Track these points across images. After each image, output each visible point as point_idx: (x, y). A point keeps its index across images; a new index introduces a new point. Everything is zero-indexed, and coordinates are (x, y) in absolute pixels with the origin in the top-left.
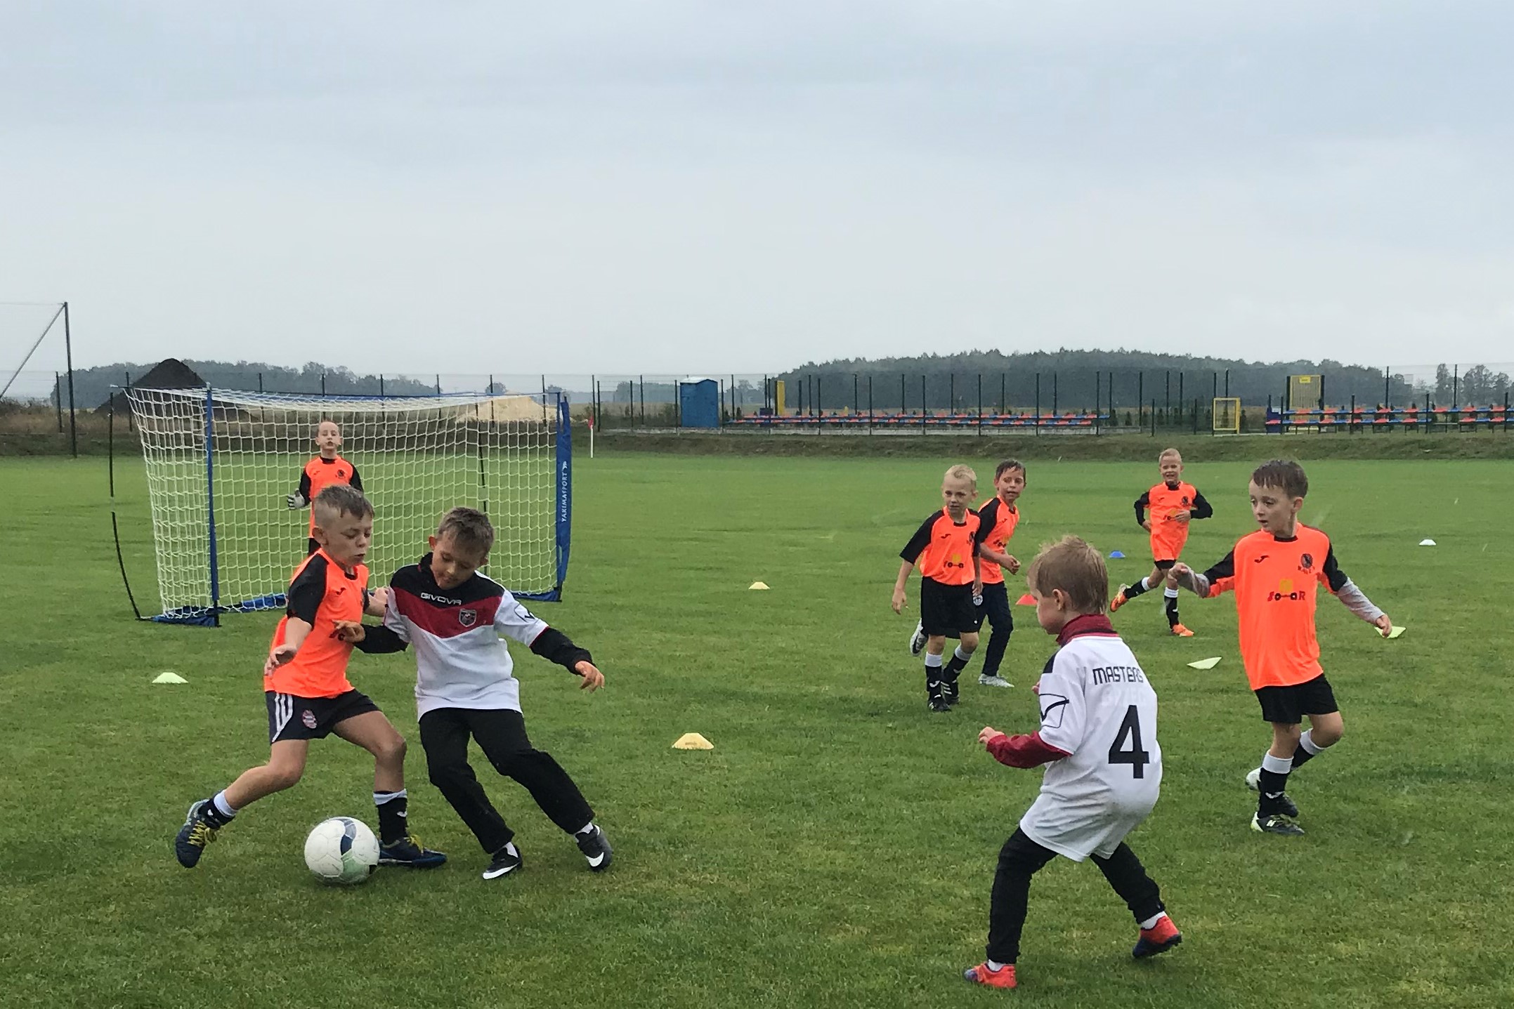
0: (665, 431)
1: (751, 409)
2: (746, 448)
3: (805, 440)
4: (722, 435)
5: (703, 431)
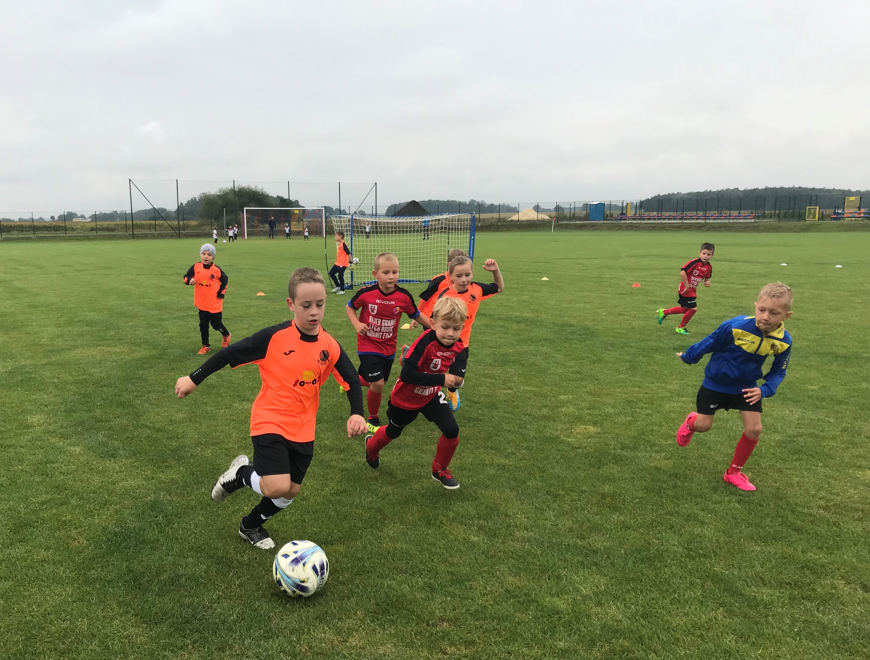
0: (582, 222)
1: (616, 213)
2: (611, 228)
3: (634, 225)
4: (603, 223)
5: (596, 222)
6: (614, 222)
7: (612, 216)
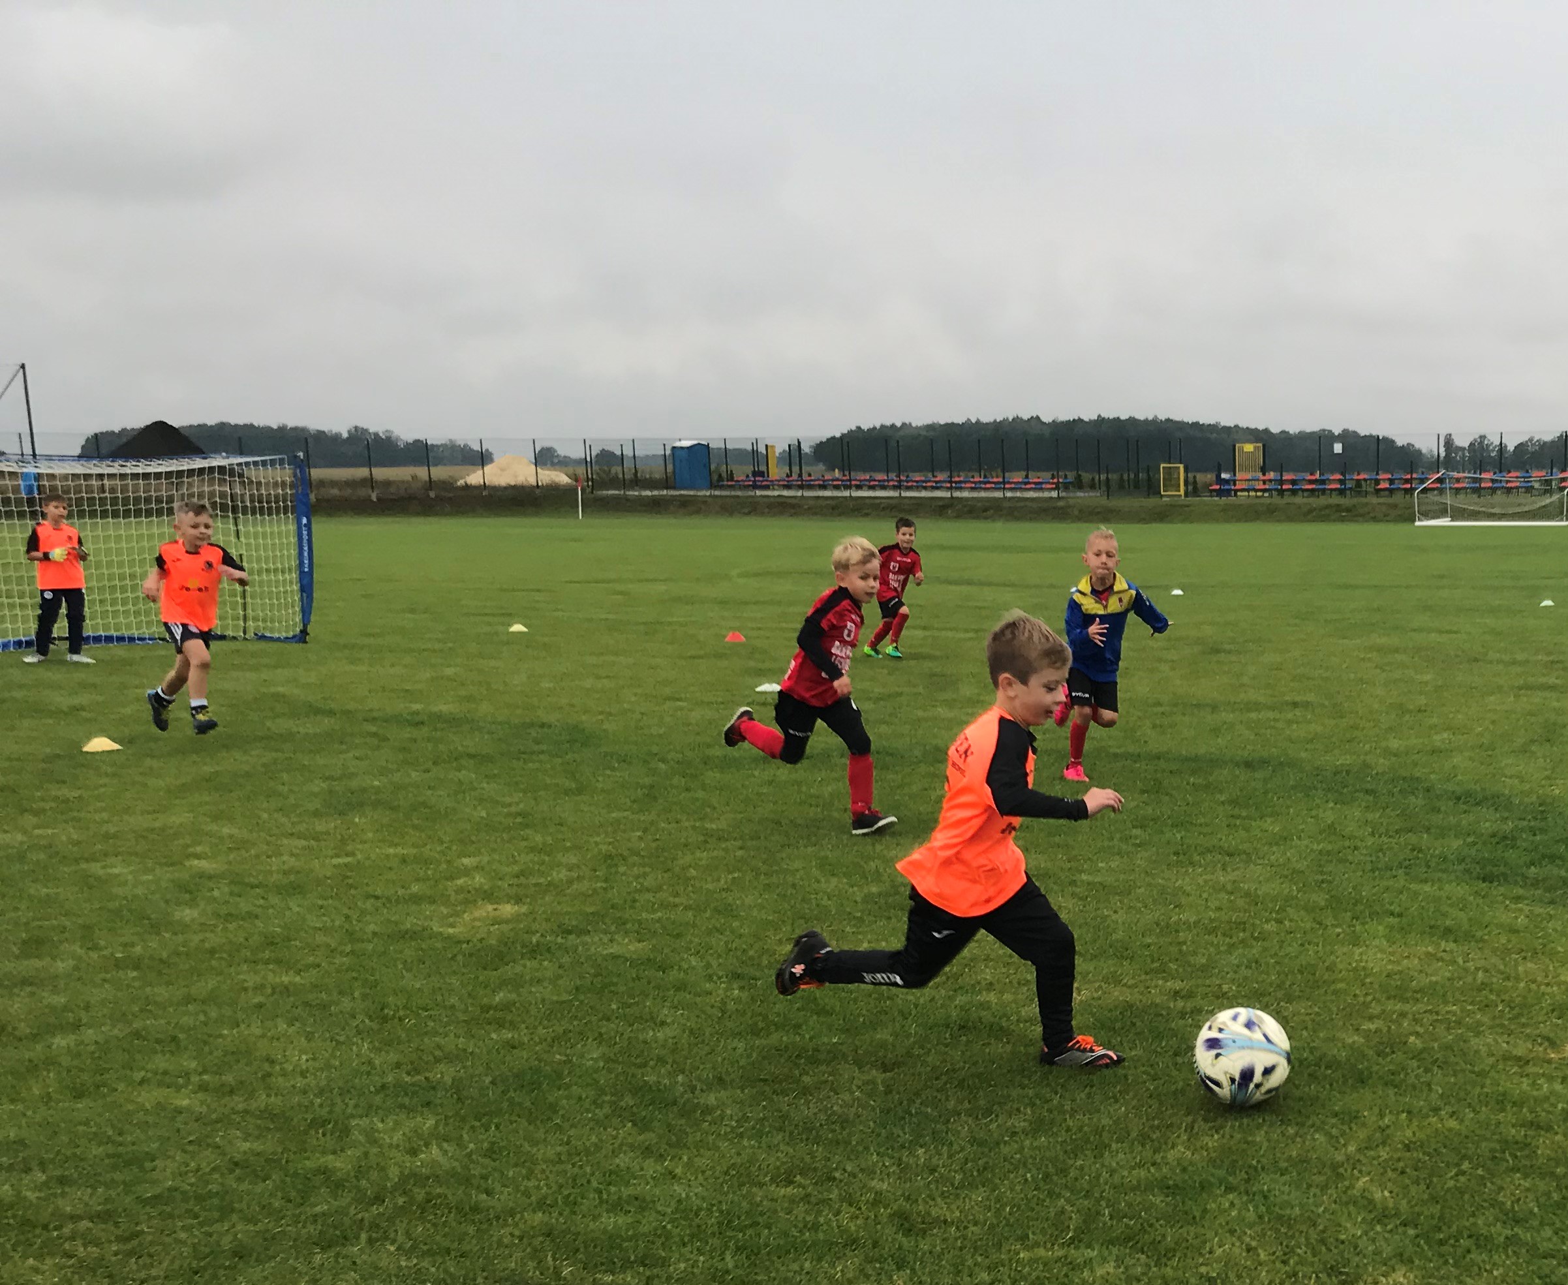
0: (656, 493)
4: (710, 496)
5: (692, 493)
6: (739, 493)
7: (731, 477)
